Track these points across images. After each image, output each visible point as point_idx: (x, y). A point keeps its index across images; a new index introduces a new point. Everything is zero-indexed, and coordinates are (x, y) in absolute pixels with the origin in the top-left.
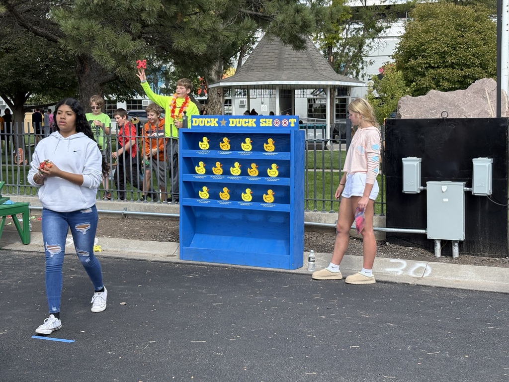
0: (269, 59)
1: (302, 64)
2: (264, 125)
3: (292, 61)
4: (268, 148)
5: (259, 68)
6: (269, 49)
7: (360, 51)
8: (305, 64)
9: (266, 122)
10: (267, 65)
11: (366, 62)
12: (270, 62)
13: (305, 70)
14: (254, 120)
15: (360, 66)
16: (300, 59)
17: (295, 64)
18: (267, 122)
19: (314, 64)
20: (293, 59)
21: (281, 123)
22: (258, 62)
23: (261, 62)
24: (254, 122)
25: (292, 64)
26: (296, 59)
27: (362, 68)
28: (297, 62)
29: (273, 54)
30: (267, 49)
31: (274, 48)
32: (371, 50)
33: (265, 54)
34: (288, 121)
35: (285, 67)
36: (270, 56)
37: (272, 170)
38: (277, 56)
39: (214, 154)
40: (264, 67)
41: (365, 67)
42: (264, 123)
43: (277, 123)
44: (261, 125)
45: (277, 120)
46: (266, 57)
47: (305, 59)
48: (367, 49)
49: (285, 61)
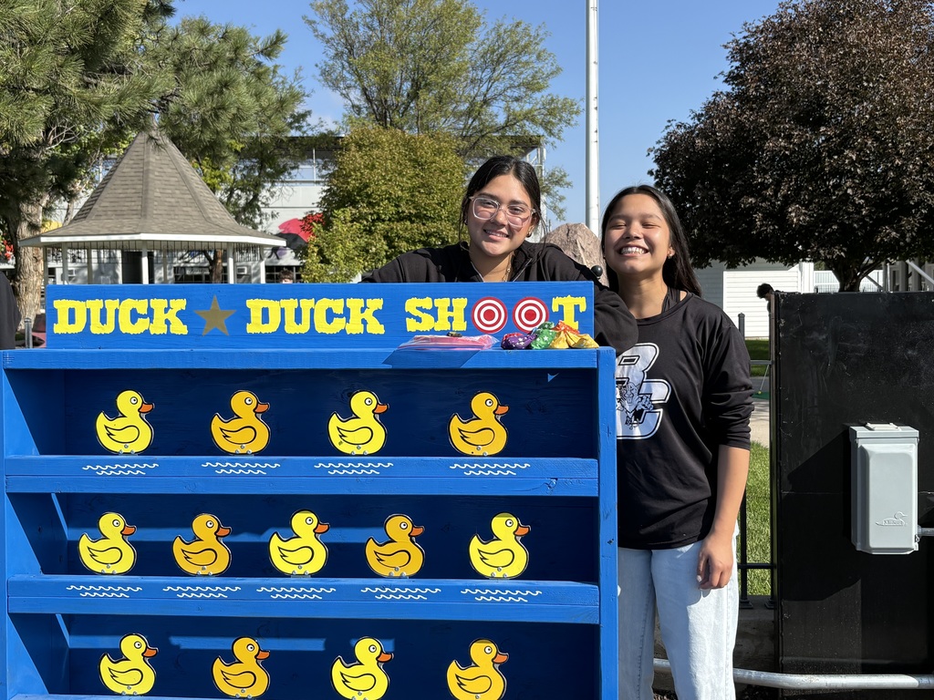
0: (127, 199)
1: (184, 209)
2: (427, 323)
3: (166, 204)
4: (472, 438)
5: (109, 213)
6: (127, 182)
7: (256, 197)
8: (189, 209)
9: (434, 312)
10: (124, 208)
11: (266, 215)
12: (129, 204)
13: (189, 217)
14: (376, 304)
15: (257, 220)
16: (180, 200)
17: (173, 208)
18: (443, 314)
19: (203, 209)
20: (168, 200)
21: (510, 314)
22: (107, 204)
23: (113, 204)
24: (376, 314)
25: (167, 208)
26: (173, 200)
27: (261, 223)
28: (175, 204)
29: (134, 191)
30: (123, 183)
31: (134, 182)
32: (272, 197)
33: (120, 191)
34: (548, 306)
35: (155, 212)
36: (128, 195)
37: (493, 546)
38: (141, 195)
39: (184, 474)
40: (119, 213)
41: (264, 221)
42: (427, 318)
43: (489, 315)
44: (411, 325)
45: (488, 304)
46: (121, 195)
47: (188, 201)
48: (268, 194)
49: (156, 203)
